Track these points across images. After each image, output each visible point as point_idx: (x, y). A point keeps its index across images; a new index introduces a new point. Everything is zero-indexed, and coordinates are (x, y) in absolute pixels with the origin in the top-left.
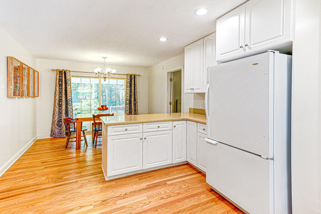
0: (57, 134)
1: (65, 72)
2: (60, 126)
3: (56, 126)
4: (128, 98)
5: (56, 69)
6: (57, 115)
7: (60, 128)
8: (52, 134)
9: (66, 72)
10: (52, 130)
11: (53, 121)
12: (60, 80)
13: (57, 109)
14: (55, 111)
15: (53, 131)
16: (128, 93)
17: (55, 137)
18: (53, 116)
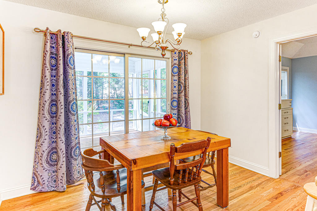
0: (47, 183)
1: (63, 37)
2: (53, 163)
3: (45, 165)
4: (176, 96)
5: (44, 29)
6: (47, 137)
7: (54, 168)
8: (36, 184)
9: (66, 37)
10: (34, 174)
11: (36, 153)
12: (54, 56)
13: (47, 125)
14: (42, 130)
15: (38, 176)
16: (175, 87)
17: (43, 190)
18: (37, 141)
